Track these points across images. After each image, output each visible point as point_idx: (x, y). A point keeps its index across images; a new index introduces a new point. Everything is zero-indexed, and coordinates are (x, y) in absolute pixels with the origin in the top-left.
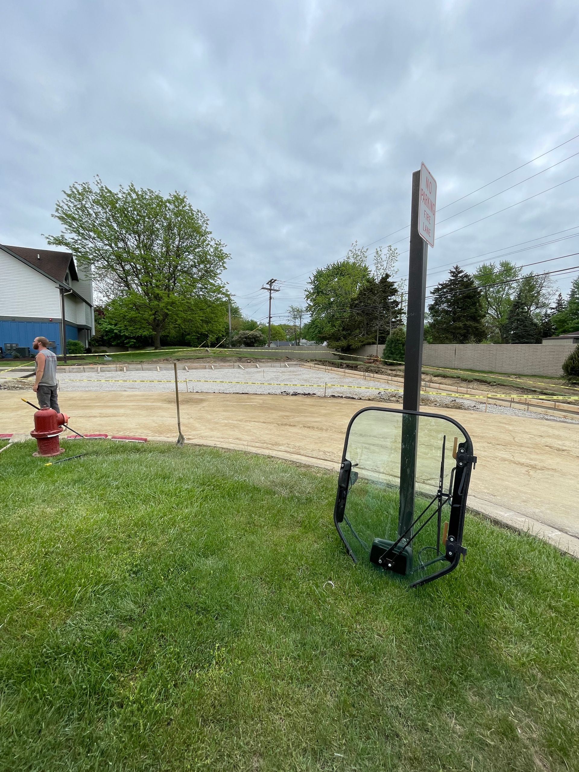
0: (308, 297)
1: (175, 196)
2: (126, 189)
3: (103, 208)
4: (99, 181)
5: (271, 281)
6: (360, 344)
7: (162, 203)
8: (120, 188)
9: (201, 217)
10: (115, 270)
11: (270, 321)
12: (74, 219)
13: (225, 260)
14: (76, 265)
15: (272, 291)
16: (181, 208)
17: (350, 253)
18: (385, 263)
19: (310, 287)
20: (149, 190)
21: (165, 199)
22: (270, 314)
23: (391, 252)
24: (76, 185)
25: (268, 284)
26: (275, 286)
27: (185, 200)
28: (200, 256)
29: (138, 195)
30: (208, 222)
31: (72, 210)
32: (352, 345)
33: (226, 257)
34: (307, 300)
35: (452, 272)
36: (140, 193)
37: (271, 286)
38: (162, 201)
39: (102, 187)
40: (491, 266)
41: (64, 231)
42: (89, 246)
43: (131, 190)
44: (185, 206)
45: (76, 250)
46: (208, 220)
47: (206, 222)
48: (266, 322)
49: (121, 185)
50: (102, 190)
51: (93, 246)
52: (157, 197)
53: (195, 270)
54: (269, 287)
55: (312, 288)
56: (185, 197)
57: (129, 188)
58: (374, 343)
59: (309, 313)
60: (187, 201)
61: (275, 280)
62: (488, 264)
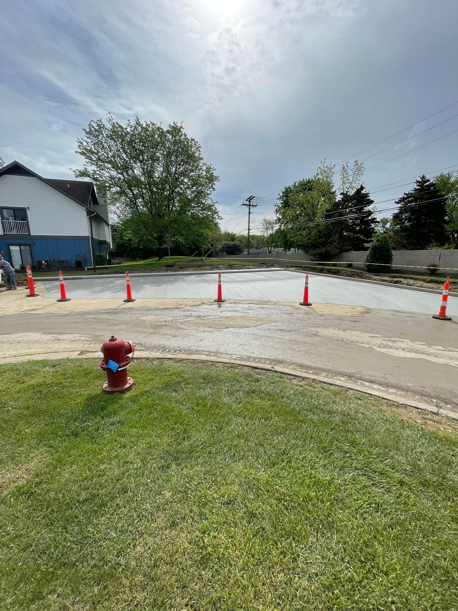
0: (277, 211)
1: (173, 127)
2: (133, 123)
3: (115, 141)
4: (111, 118)
5: (250, 198)
6: (338, 251)
7: (162, 134)
8: (128, 122)
9: (195, 144)
10: (126, 195)
11: (249, 233)
12: (93, 153)
13: (215, 182)
14: (96, 192)
15: (251, 207)
16: (177, 138)
17: (319, 170)
18: (351, 178)
19: (279, 202)
20: (151, 123)
21: (165, 130)
22: (249, 227)
23: (357, 166)
24: (92, 123)
25: (247, 200)
26: (253, 202)
27: (182, 130)
28: (193, 180)
29: (142, 127)
30: (200, 149)
31: (90, 145)
32: (330, 252)
33: (216, 179)
34: (276, 214)
35: (418, 182)
36: (144, 126)
37: (250, 203)
38: (163, 132)
39: (114, 123)
40: (449, 175)
41: (86, 164)
42: (105, 175)
43: (137, 124)
44: (181, 136)
45: (96, 179)
46: (200, 147)
47: (198, 149)
48: (245, 233)
49: (129, 120)
50: (113, 126)
51: (108, 175)
52: (159, 129)
53: (189, 192)
54: (248, 204)
55: (281, 203)
56: (181, 127)
57: (135, 123)
58: (350, 250)
59: (278, 225)
60: (183, 131)
61: (254, 197)
62: (445, 173)
